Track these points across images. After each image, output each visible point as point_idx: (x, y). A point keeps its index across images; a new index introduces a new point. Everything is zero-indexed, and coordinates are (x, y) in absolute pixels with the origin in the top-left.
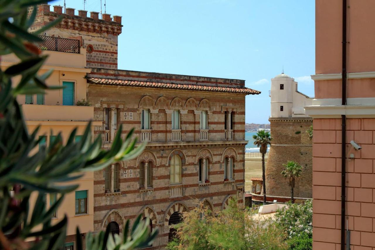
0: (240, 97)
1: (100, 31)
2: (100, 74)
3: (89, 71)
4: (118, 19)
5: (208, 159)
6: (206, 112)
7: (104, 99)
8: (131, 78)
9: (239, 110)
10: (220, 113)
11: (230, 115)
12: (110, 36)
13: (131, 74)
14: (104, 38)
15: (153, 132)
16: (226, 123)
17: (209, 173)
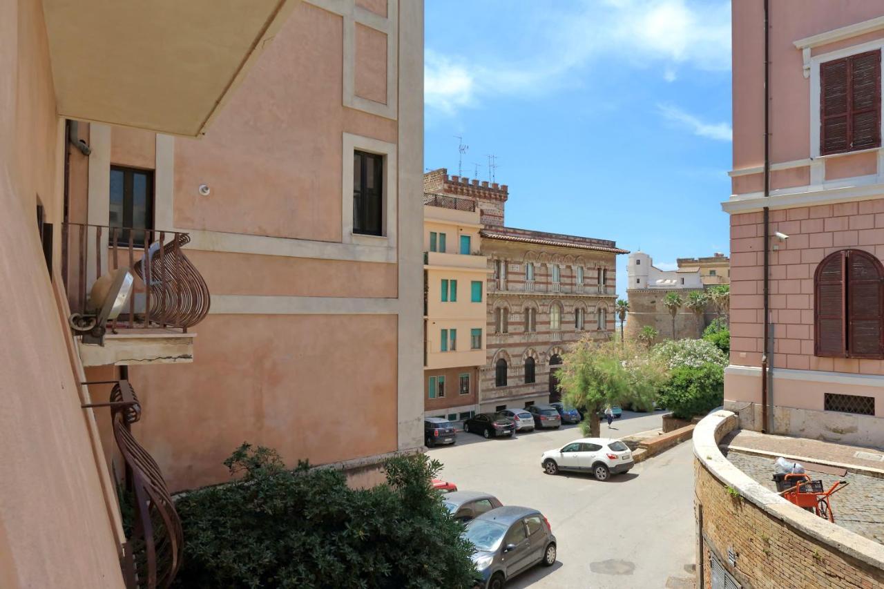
0: (611, 256)
1: (490, 198)
2: (491, 230)
3: (483, 227)
4: (505, 188)
5: (583, 309)
6: (582, 268)
7: (495, 252)
8: (517, 235)
9: (610, 268)
10: (594, 269)
11: (602, 272)
12: (498, 202)
13: (518, 231)
14: (493, 203)
15: (535, 283)
16: (599, 278)
17: (584, 322)
